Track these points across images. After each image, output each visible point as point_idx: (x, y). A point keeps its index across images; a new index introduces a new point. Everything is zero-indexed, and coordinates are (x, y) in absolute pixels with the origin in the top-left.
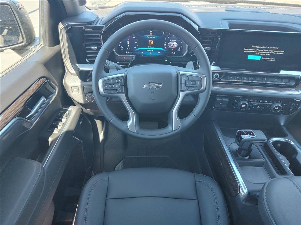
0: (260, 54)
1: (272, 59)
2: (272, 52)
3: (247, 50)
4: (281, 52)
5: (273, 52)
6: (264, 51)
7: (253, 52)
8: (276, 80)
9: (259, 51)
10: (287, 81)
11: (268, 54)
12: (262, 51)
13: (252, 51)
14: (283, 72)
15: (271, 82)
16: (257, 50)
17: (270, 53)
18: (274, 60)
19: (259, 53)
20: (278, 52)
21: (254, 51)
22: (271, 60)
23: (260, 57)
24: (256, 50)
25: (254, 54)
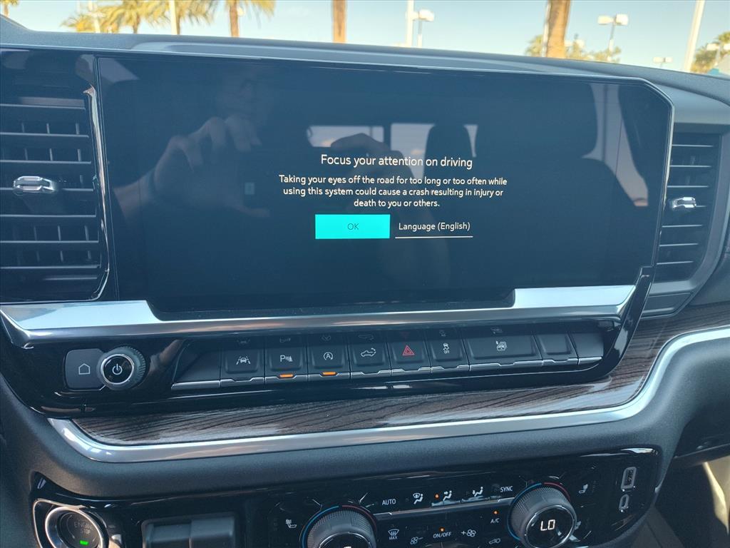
0: (382, 204)
1: (453, 228)
2: (443, 187)
3: (298, 186)
4: (491, 182)
5: (451, 186)
6: (395, 186)
7: (336, 192)
8: (502, 346)
9: (373, 186)
10: (559, 343)
11: (427, 198)
12: (390, 187)
13: (331, 187)
14: (527, 299)
15: (478, 359)
16: (357, 178)
17: (436, 192)
18: (463, 232)
19: (376, 198)
20: (479, 187)
21: (338, 186)
22: (447, 232)
23: (385, 219)
24: (351, 180)
25: (342, 206)
